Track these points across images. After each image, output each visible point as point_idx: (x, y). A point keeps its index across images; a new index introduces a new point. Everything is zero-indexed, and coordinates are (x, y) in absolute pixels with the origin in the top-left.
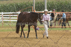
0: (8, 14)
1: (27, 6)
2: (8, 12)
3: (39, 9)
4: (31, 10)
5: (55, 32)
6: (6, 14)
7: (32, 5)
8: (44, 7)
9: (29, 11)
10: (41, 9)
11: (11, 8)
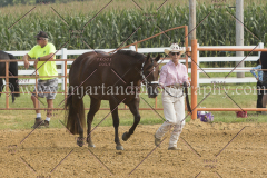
1: (162, 24)
2: (86, 48)
3: (214, 35)
4: (179, 41)
7: (184, 21)
10: (220, 38)
11: (98, 30)
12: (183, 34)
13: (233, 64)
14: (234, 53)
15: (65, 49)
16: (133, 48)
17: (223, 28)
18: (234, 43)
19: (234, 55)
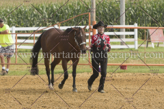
0: (28, 32)
1: (75, 12)
2: (27, 26)
3: (106, 18)
4: (85, 23)
5: (145, 76)
6: (23, 32)
8: (118, 13)
9: (80, 25)
10: (110, 21)
11: (35, 16)
12: (88, 18)
13: (119, 37)
14: (119, 30)
15: (14, 27)
16: (56, 27)
17: (112, 14)
18: (119, 24)
19: (119, 31)
